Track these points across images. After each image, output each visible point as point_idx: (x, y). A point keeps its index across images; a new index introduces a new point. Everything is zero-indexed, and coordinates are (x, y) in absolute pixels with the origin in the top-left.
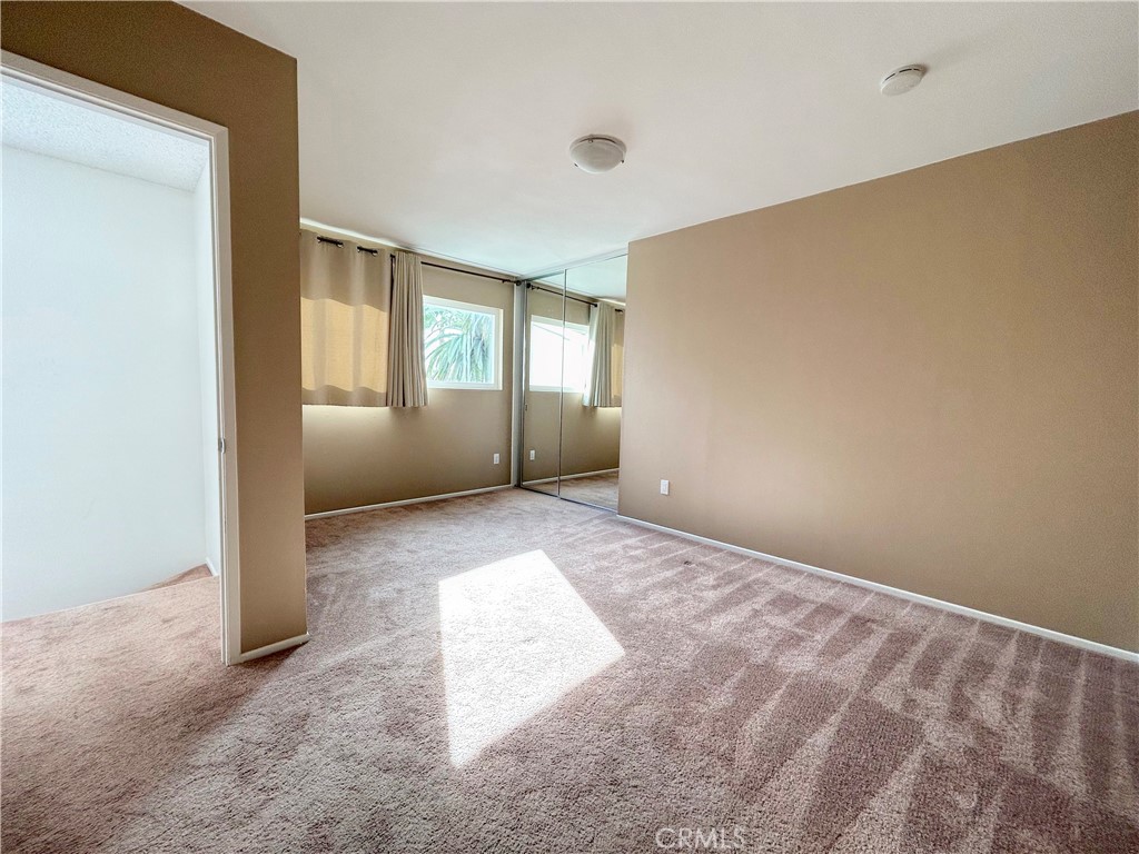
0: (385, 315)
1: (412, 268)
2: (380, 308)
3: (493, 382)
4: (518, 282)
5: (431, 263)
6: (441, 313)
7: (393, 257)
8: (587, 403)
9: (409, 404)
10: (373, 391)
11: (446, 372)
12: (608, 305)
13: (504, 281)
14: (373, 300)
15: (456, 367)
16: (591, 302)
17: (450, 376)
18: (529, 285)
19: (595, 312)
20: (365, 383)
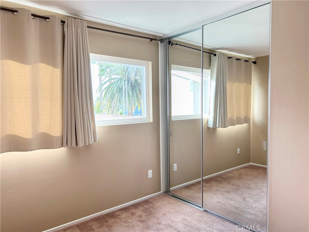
0: (58, 72)
1: (79, 31)
2: (54, 65)
3: (145, 116)
4: (162, 40)
5: (93, 27)
6: (110, 67)
7: (63, 22)
8: (211, 125)
9: (81, 144)
10: (50, 135)
11: (113, 98)
12: (223, 54)
13: (151, 40)
14: (48, 58)
15: (118, 95)
16: (211, 53)
17: (115, 100)
18: (170, 42)
19: (215, 61)
20: (43, 128)
